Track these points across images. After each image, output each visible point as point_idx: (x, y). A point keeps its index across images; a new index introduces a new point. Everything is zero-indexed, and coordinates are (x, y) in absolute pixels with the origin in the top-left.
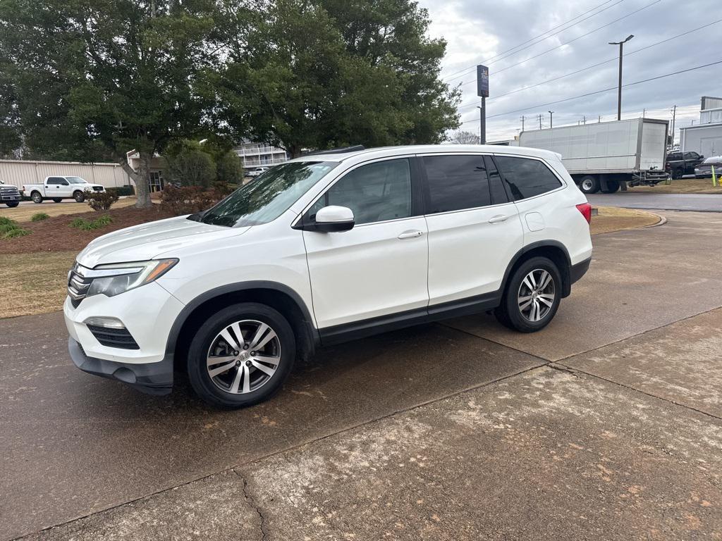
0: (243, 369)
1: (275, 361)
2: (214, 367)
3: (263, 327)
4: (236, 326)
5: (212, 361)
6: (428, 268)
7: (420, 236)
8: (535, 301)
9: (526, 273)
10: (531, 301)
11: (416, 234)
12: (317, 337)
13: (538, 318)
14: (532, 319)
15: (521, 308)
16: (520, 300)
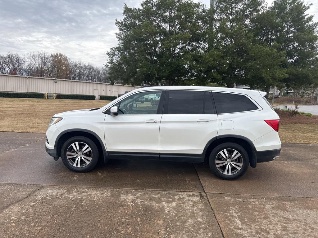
0: (78, 159)
1: (90, 159)
2: (69, 155)
3: (87, 146)
4: (77, 143)
5: (68, 153)
6: (159, 136)
7: (156, 122)
8: (228, 164)
9: (222, 149)
10: (225, 164)
11: (154, 121)
12: (107, 154)
13: (230, 174)
14: (225, 173)
15: (218, 166)
16: (217, 162)
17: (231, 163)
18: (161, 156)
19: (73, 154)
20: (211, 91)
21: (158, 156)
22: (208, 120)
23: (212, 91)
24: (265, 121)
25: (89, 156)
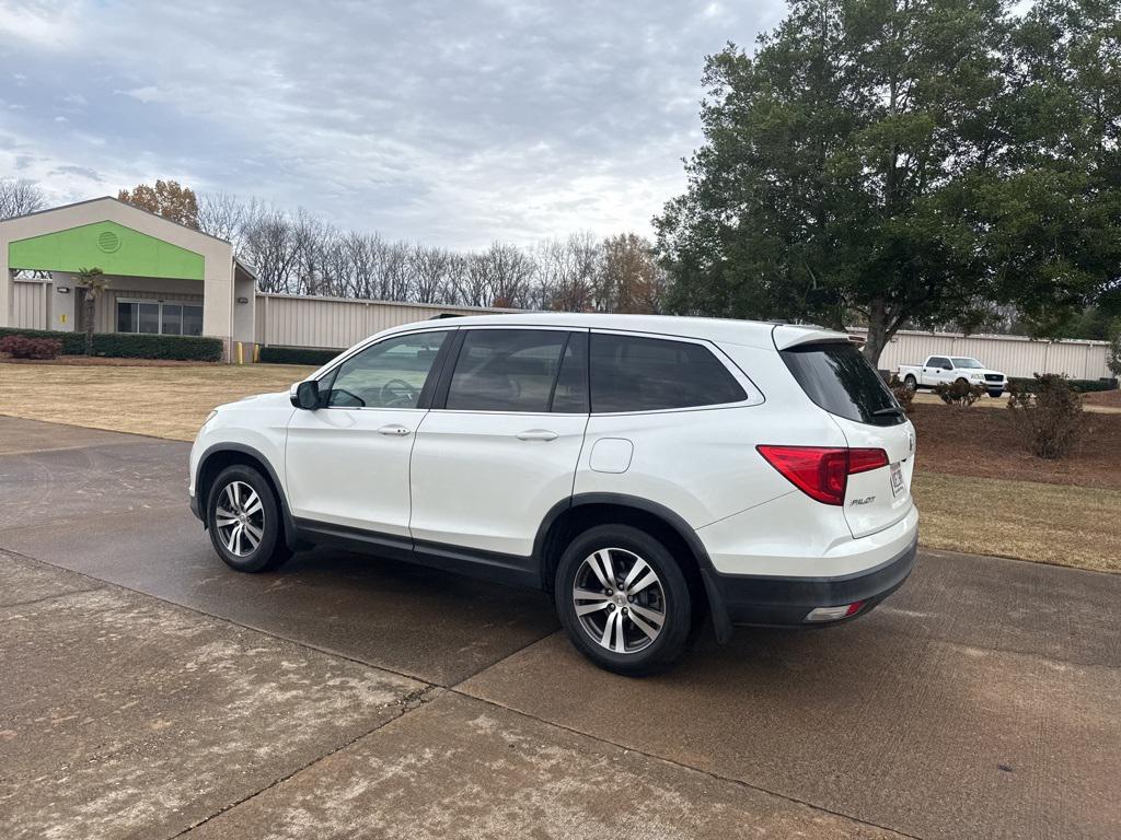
0: (237, 531)
1: (260, 535)
2: (220, 517)
3: (254, 495)
4: (235, 486)
5: (220, 511)
6: (410, 482)
7: (403, 435)
8: (618, 610)
9: (594, 547)
10: (604, 606)
11: (396, 430)
12: (294, 525)
13: (620, 648)
14: (605, 643)
15: (581, 611)
16: (579, 594)
17: (628, 606)
18: (418, 549)
19: (228, 514)
20: (587, 330)
21: (409, 547)
22: (551, 435)
23: (592, 331)
24: (758, 448)
25: (259, 526)
